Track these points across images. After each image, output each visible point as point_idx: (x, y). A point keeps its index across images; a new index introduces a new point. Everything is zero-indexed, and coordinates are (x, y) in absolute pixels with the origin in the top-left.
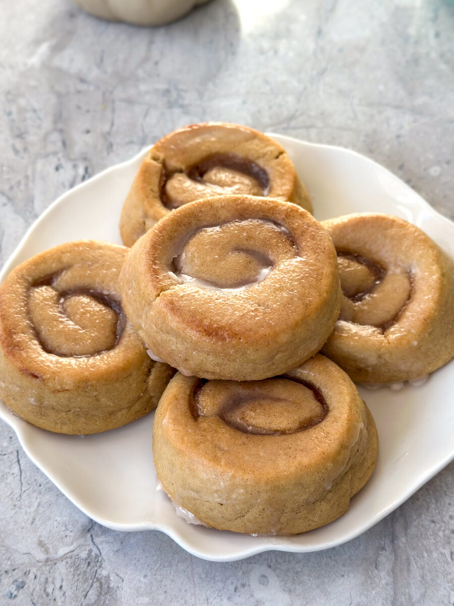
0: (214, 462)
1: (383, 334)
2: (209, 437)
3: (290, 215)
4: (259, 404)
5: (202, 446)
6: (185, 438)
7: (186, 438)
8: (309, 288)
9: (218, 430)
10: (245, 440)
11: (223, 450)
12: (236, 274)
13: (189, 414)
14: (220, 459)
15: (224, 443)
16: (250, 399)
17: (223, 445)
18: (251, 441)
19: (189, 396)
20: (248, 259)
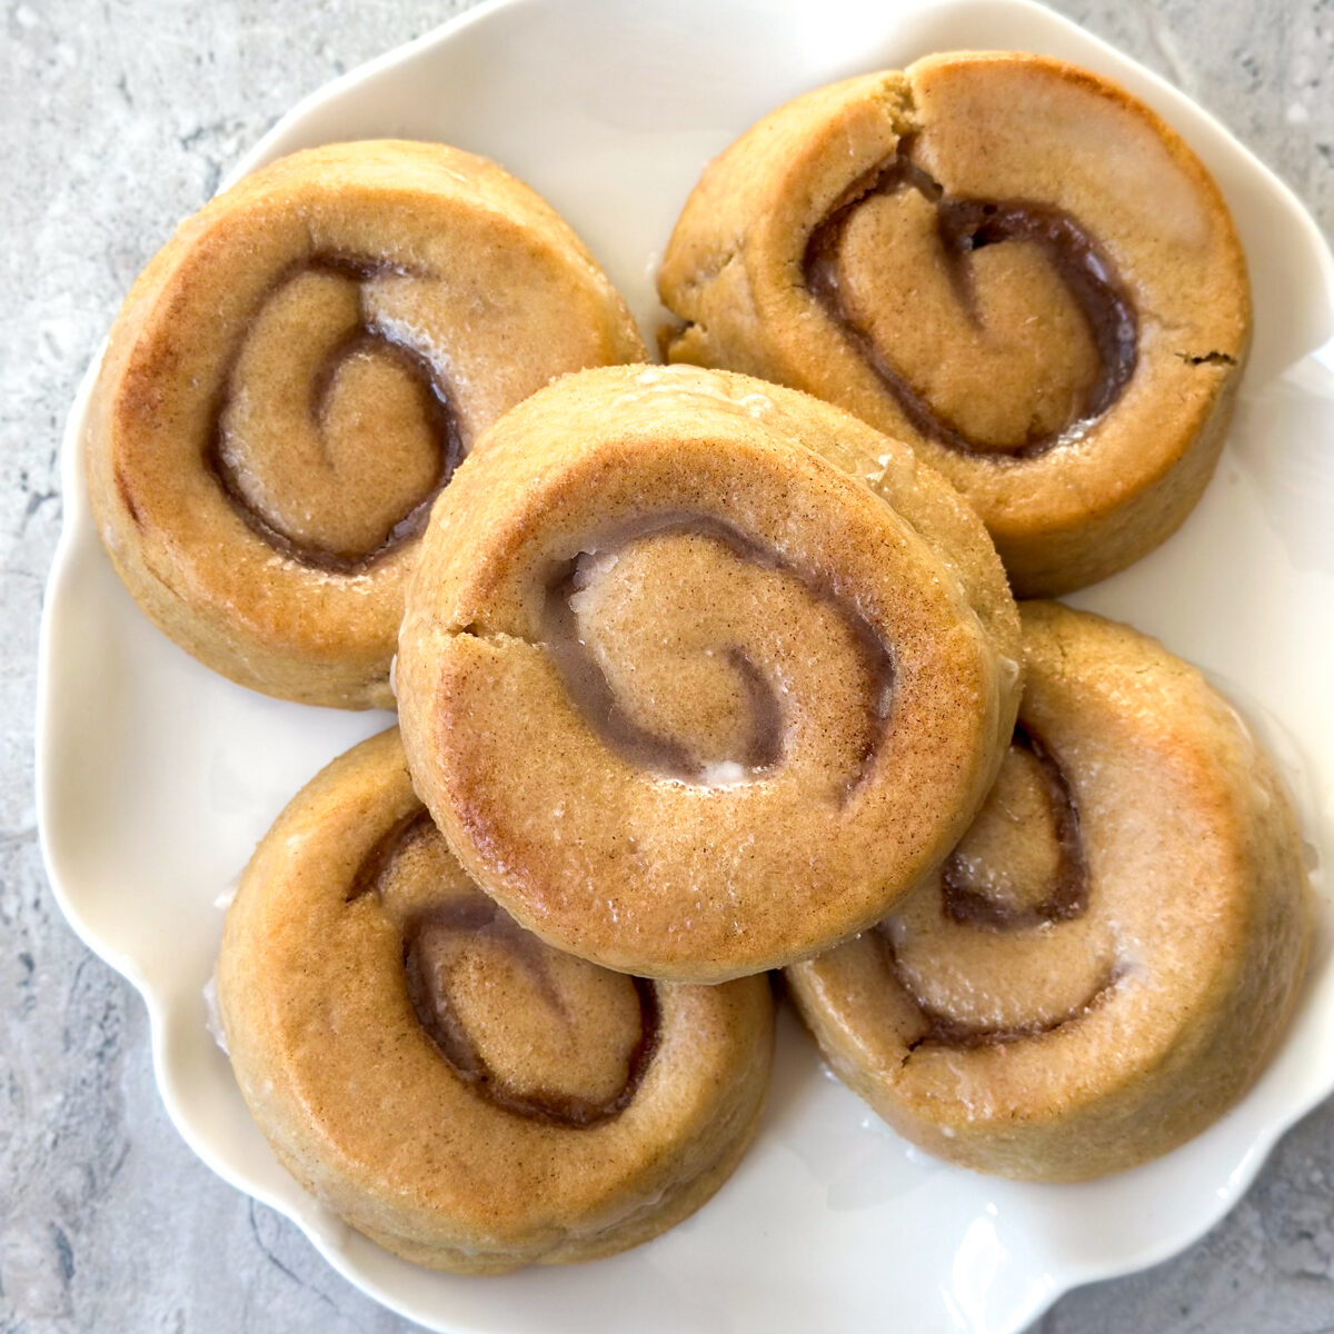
0: (288, 1036)
1: (912, 1048)
2: (330, 970)
3: (931, 676)
4: (508, 969)
5: (299, 977)
6: (288, 927)
7: (287, 930)
8: (777, 903)
9: (367, 969)
10: (389, 1039)
11: (329, 1025)
12: (672, 716)
13: (349, 873)
14: (303, 1040)
15: (345, 1013)
16: (508, 937)
17: (339, 1013)
18: (397, 1055)
19: (397, 823)
20: (733, 700)
